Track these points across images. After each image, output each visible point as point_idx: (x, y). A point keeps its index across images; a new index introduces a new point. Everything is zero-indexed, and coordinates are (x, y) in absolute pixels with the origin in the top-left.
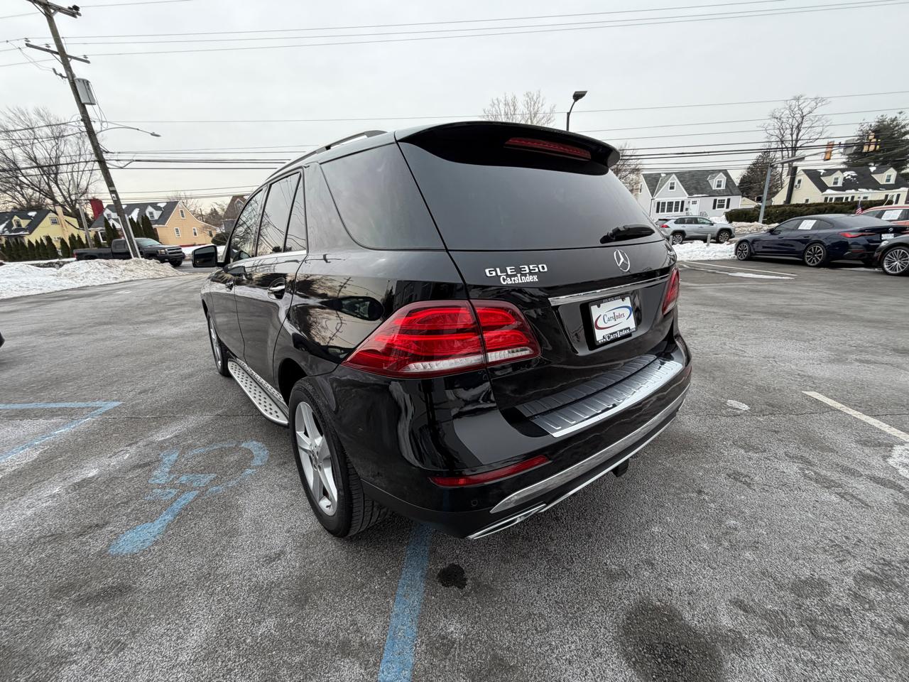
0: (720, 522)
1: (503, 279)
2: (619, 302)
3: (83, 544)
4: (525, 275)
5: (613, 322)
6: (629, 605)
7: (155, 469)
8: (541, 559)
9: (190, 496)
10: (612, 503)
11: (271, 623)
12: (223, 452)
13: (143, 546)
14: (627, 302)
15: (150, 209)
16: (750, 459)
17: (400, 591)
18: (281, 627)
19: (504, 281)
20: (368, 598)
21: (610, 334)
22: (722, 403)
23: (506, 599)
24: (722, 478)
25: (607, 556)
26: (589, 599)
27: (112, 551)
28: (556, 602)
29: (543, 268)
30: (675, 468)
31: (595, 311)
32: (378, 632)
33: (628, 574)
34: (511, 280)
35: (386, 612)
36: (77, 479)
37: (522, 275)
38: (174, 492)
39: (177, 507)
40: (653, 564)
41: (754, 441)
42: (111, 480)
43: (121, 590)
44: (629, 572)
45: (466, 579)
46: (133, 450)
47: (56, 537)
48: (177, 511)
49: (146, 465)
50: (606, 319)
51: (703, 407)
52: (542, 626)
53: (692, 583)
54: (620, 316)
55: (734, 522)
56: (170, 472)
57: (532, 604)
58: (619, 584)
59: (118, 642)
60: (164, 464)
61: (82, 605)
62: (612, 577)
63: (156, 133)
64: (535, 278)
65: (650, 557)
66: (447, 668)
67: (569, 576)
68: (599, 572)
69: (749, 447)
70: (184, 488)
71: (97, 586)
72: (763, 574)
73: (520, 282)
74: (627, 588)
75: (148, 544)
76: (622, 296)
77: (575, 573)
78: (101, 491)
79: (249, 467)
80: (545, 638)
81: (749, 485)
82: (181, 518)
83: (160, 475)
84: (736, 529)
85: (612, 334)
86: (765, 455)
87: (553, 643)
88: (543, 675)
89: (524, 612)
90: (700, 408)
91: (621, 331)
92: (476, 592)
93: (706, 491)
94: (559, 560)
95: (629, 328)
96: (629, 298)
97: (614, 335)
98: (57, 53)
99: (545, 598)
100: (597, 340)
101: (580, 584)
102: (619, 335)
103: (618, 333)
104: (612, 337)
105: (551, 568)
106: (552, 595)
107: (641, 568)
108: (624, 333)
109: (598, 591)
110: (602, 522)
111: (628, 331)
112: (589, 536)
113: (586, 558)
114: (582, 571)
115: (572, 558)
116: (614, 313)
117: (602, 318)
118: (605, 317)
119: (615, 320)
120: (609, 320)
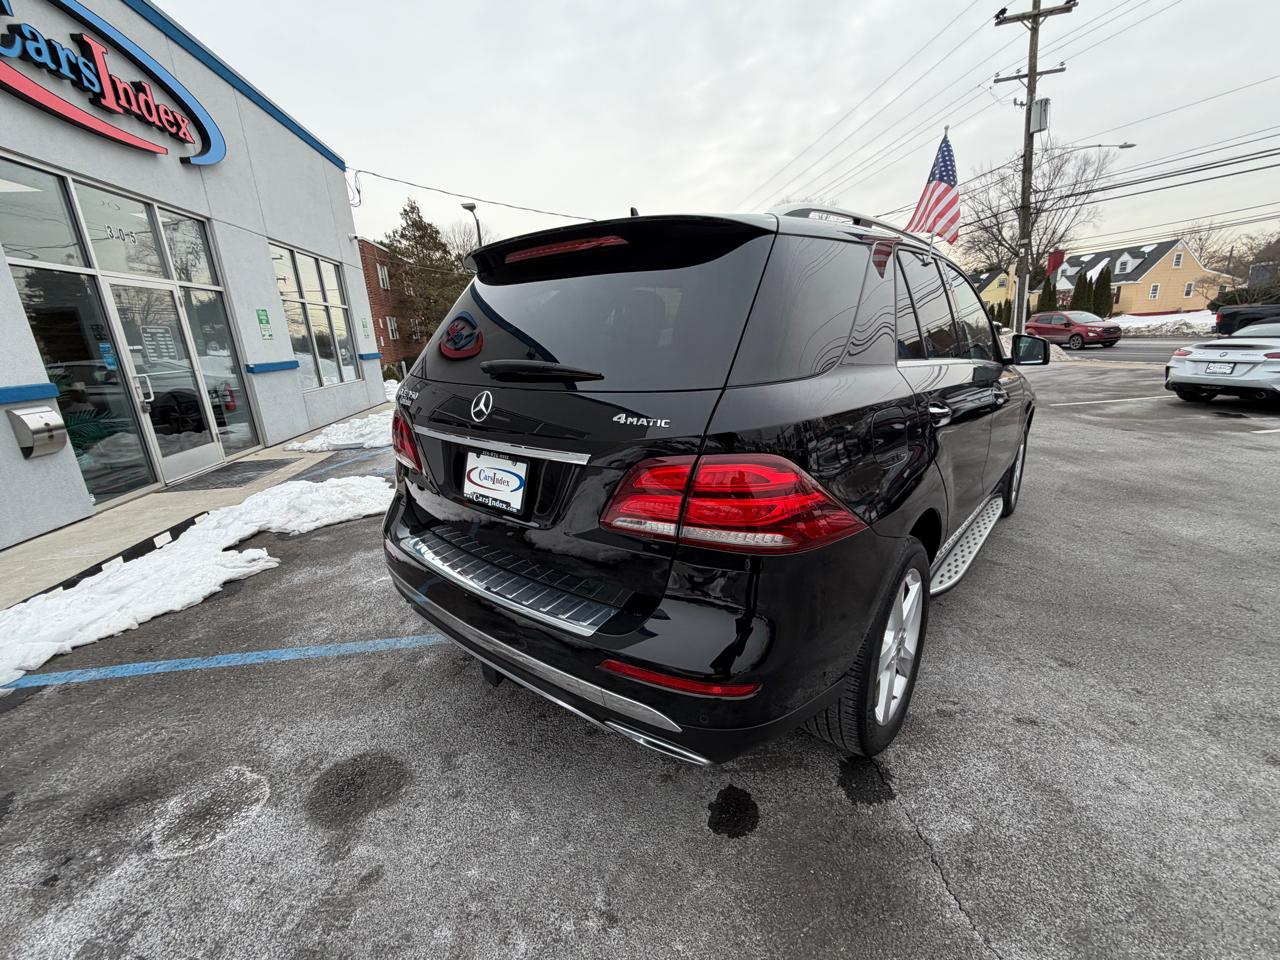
2: (507, 464)
5: (488, 484)
6: (411, 765)
8: (483, 704)
14: (521, 469)
15: (1126, 257)
19: (401, 401)
21: (481, 495)
25: (477, 756)
26: (427, 736)
28: (431, 714)
31: (472, 460)
33: (447, 771)
40: (455, 797)
44: (450, 772)
50: (482, 476)
52: (411, 705)
54: (501, 481)
57: (434, 699)
58: (436, 760)
62: (448, 757)
63: (1129, 143)
66: (398, 662)
67: (458, 723)
68: (456, 747)
73: (405, 404)
76: (515, 458)
77: (460, 728)
80: (400, 706)
85: (483, 496)
87: (394, 711)
88: (372, 706)
89: (427, 694)
91: (496, 500)
95: (508, 504)
96: (525, 465)
97: (484, 499)
98: (1025, 76)
99: (438, 706)
100: (464, 491)
101: (446, 731)
102: (490, 503)
103: (490, 500)
104: (481, 499)
105: (470, 710)
106: (439, 712)
107: (453, 785)
108: (498, 505)
109: (433, 743)
110: (533, 758)
111: (504, 506)
112: (511, 743)
113: (478, 738)
114: (461, 733)
115: (480, 727)
116: (495, 474)
117: (478, 471)
118: (482, 472)
119: (494, 483)
120: (486, 478)
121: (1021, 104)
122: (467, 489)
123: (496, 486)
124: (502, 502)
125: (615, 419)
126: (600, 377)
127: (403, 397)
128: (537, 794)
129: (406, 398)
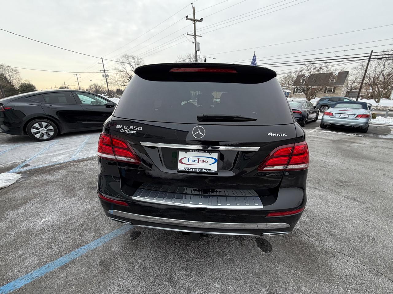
2: (206, 154)
4: (131, 130)
5: (195, 163)
6: (159, 293)
8: (161, 252)
11: (98, 213)
14: (215, 155)
17: (122, 228)
18: (97, 216)
19: (122, 131)
20: (115, 223)
21: (190, 168)
23: (135, 253)
25: (181, 273)
26: (152, 277)
28: (143, 268)
29: (140, 128)
31: (181, 155)
32: (105, 233)
33: (176, 285)
34: (124, 131)
35: (112, 230)
37: (129, 130)
44: (177, 285)
45: (136, 239)
50: (190, 160)
51: (379, 262)
52: (130, 269)
57: (138, 261)
58: (167, 284)
59: (82, 198)
61: (87, 188)
62: (170, 280)
64: (135, 132)
65: (194, 289)
66: (101, 254)
67: (159, 265)
68: (169, 274)
73: (128, 132)
76: (210, 151)
80: (125, 273)
85: (192, 169)
87: (124, 276)
88: (110, 280)
89: (132, 261)
91: (202, 169)
94: (165, 258)
95: (210, 170)
96: (217, 154)
97: (193, 169)
98: (194, 35)
99: (143, 263)
100: (179, 168)
101: (157, 271)
102: (198, 171)
103: (198, 169)
104: (191, 170)
105: (158, 258)
106: (146, 265)
107: (184, 289)
108: (203, 171)
109: (158, 278)
110: (200, 261)
111: (208, 171)
112: (187, 261)
113: (173, 266)
114: (165, 268)
115: (169, 261)
116: (198, 159)
117: (187, 159)
118: (190, 159)
119: (198, 162)
120: (193, 161)
121: (193, 43)
122: (181, 167)
123: (200, 163)
124: (205, 169)
125: (269, 134)
126: (255, 120)
127: (124, 129)
128: (214, 272)
129: (128, 130)
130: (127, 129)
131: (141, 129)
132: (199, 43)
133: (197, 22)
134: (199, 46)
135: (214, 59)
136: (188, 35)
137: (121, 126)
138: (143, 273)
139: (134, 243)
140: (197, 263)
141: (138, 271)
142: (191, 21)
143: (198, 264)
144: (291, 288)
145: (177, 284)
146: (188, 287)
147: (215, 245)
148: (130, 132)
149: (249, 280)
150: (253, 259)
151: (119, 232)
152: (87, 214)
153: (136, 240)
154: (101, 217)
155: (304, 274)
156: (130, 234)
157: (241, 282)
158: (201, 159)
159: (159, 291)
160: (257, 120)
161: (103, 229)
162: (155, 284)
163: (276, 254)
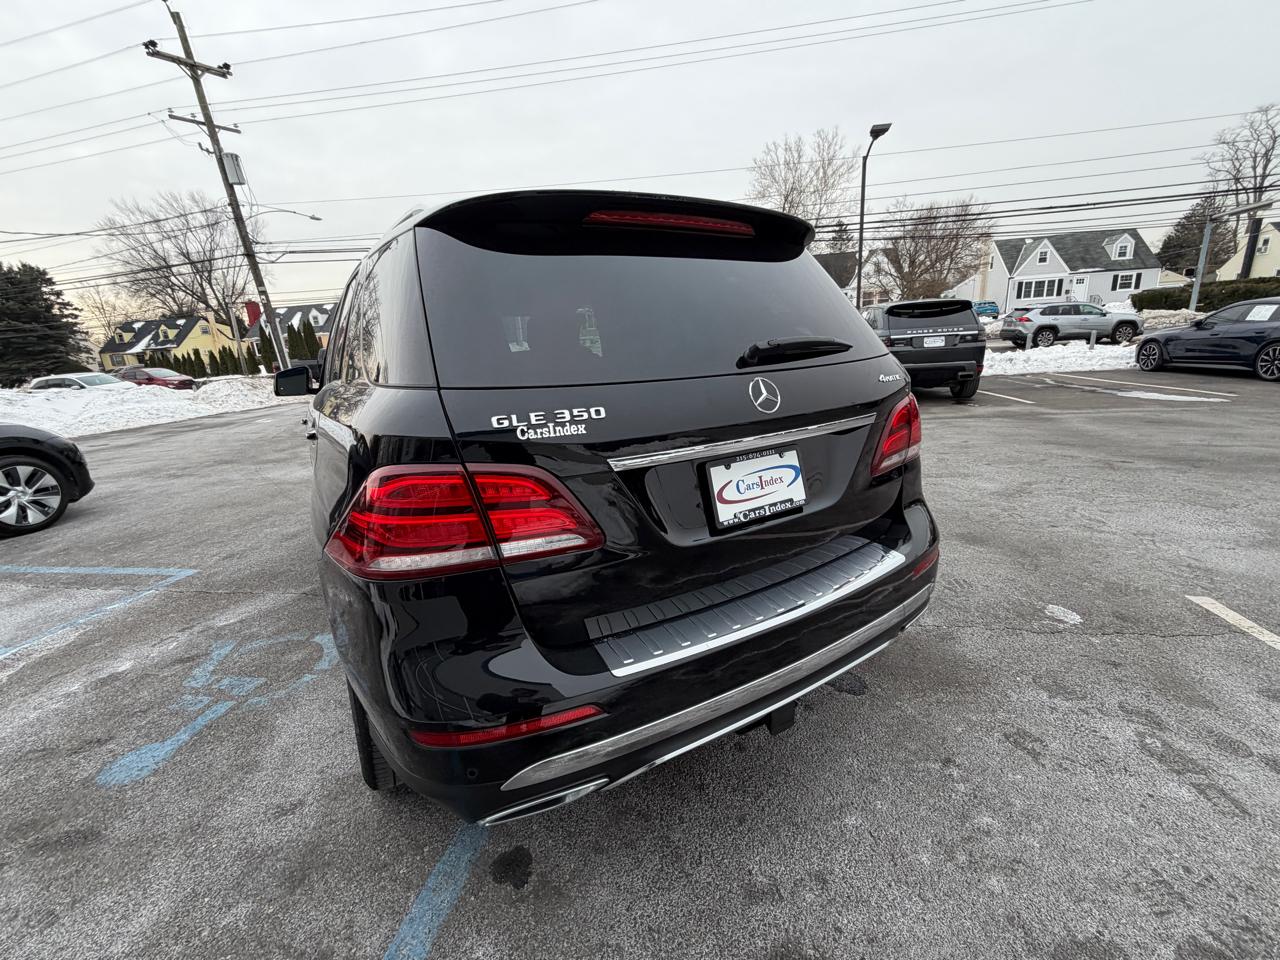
0: (964, 817)
1: (522, 431)
2: (774, 459)
3: (72, 765)
4: (563, 425)
5: (757, 492)
6: (762, 948)
7: (198, 665)
8: (652, 853)
9: (222, 708)
10: (795, 770)
11: (243, 909)
12: (289, 647)
13: (138, 775)
14: (792, 458)
15: (314, 312)
16: (1053, 709)
17: (431, 883)
18: (254, 917)
19: (523, 435)
20: (384, 887)
21: (750, 511)
22: (1036, 610)
23: (576, 914)
24: (994, 741)
25: (757, 859)
26: (703, 930)
27: (101, 779)
28: (650, 929)
29: (598, 412)
30: (919, 717)
31: (718, 476)
32: (377, 944)
33: (780, 895)
34: (536, 433)
35: (397, 913)
36: (104, 675)
37: (557, 424)
38: (206, 700)
39: (201, 721)
40: (825, 882)
41: (1071, 679)
42: (141, 677)
43: (88, 836)
44: (782, 891)
45: (530, 874)
46: (183, 637)
47: (48, 753)
48: (198, 728)
49: (188, 660)
50: (742, 487)
51: (1002, 614)
53: (880, 922)
54: (772, 481)
55: (990, 820)
56: (213, 672)
57: (612, 927)
58: (758, 910)
59: (51, 913)
60: (212, 659)
61: (34, 854)
62: (753, 895)
63: (317, 216)
64: (582, 429)
65: (826, 868)
67: (685, 886)
68: (735, 885)
69: (1057, 689)
70: (220, 696)
71: (63, 827)
72: (1011, 920)
73: (552, 435)
74: (769, 919)
75: (145, 773)
76: (780, 449)
77: (696, 882)
78: (124, 692)
79: (311, 672)
81: (1035, 755)
82: (198, 739)
83: (201, 675)
84: (988, 833)
85: (754, 510)
86: (1083, 704)
89: (595, 941)
90: (997, 617)
91: (775, 504)
92: (537, 897)
93: (958, 761)
94: (679, 857)
95: (791, 500)
96: (795, 451)
97: (757, 512)
98: (203, 124)
99: (635, 919)
100: (721, 521)
101: (697, 903)
102: (768, 513)
103: (767, 508)
104: (752, 515)
105: (662, 870)
106: (648, 916)
107: (805, 886)
108: (779, 508)
109: (720, 919)
110: (769, 800)
111: (788, 505)
112: (741, 821)
113: (723, 859)
114: (709, 880)
115: (701, 857)
116: (760, 477)
117: (733, 485)
118: (741, 483)
119: (762, 488)
120: (749, 488)
121: (207, 151)
122: (725, 514)
123: (767, 489)
124: (781, 502)
125: (881, 379)
126: (847, 348)
127: (534, 427)
128: (822, 798)
129: (551, 425)
130: (545, 425)
131: (603, 415)
132: (237, 157)
133: (207, 74)
134: (238, 165)
135: (313, 218)
136: (171, 117)
137: (514, 417)
138: (666, 941)
139: (535, 892)
140: (767, 809)
141: (646, 948)
142: (175, 65)
143: (774, 810)
144: (960, 730)
145: (778, 890)
146: (810, 875)
147: (759, 743)
148: (561, 432)
149: (895, 766)
150: (856, 721)
151: (437, 900)
152: (178, 949)
153: (534, 877)
154: (285, 908)
155: (950, 693)
156: (490, 878)
157: (884, 780)
158: (766, 476)
159: (760, 944)
160: (851, 347)
161: (349, 938)
162: (731, 937)
163: (880, 687)
